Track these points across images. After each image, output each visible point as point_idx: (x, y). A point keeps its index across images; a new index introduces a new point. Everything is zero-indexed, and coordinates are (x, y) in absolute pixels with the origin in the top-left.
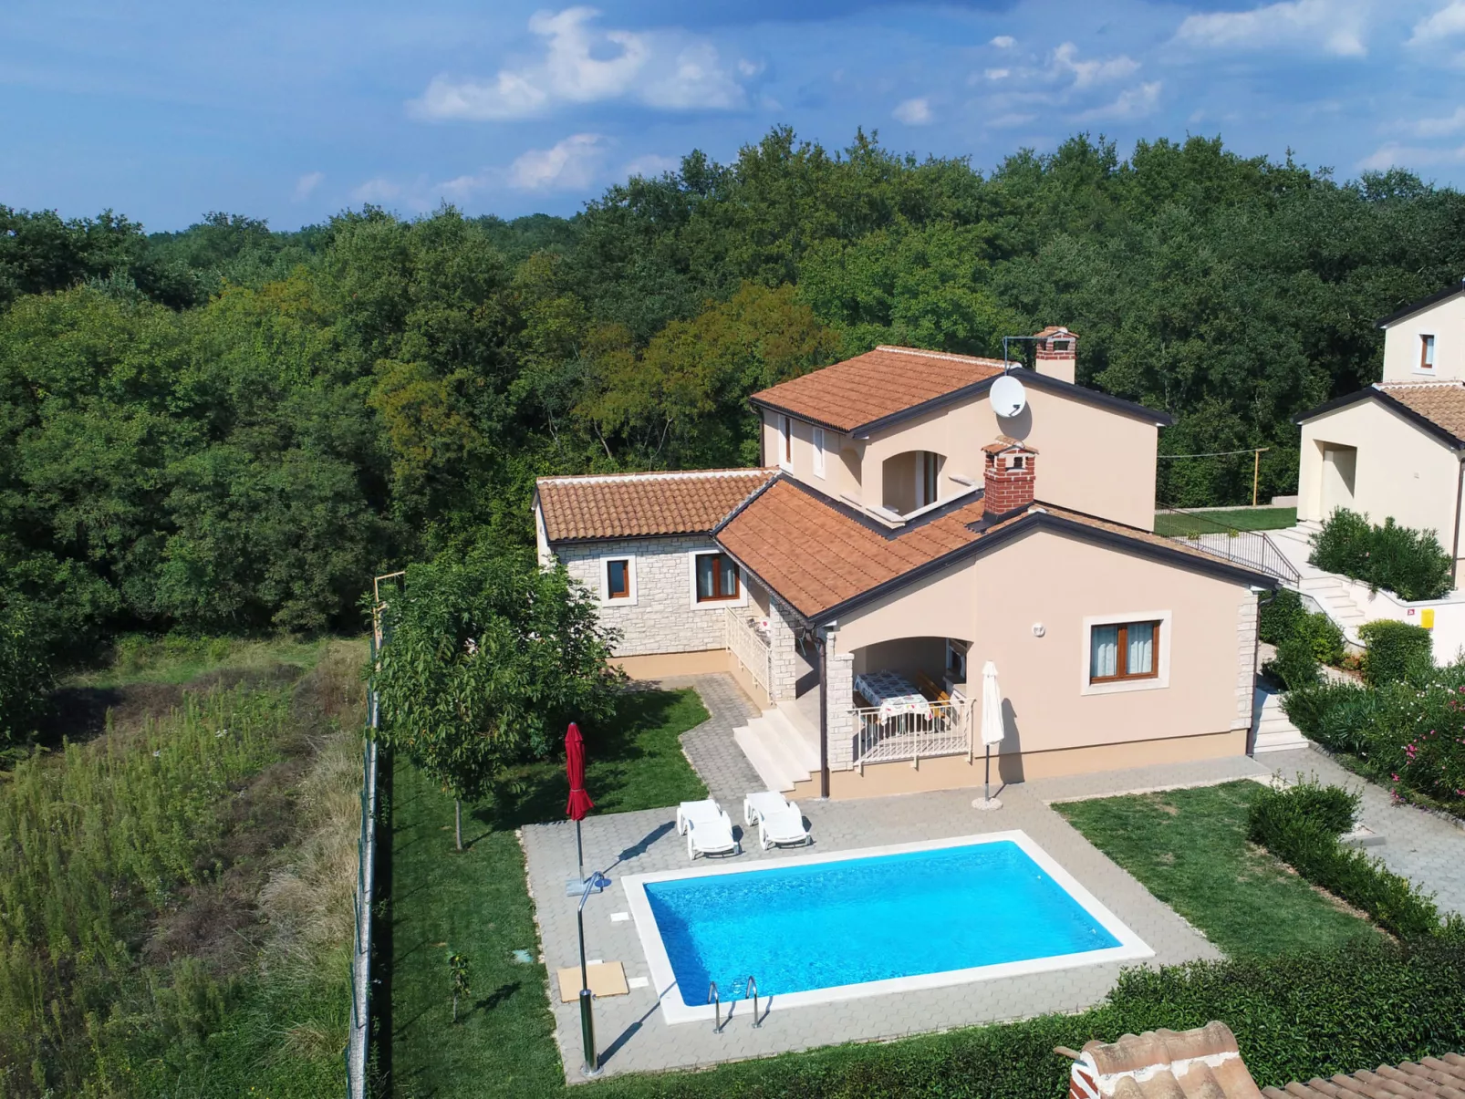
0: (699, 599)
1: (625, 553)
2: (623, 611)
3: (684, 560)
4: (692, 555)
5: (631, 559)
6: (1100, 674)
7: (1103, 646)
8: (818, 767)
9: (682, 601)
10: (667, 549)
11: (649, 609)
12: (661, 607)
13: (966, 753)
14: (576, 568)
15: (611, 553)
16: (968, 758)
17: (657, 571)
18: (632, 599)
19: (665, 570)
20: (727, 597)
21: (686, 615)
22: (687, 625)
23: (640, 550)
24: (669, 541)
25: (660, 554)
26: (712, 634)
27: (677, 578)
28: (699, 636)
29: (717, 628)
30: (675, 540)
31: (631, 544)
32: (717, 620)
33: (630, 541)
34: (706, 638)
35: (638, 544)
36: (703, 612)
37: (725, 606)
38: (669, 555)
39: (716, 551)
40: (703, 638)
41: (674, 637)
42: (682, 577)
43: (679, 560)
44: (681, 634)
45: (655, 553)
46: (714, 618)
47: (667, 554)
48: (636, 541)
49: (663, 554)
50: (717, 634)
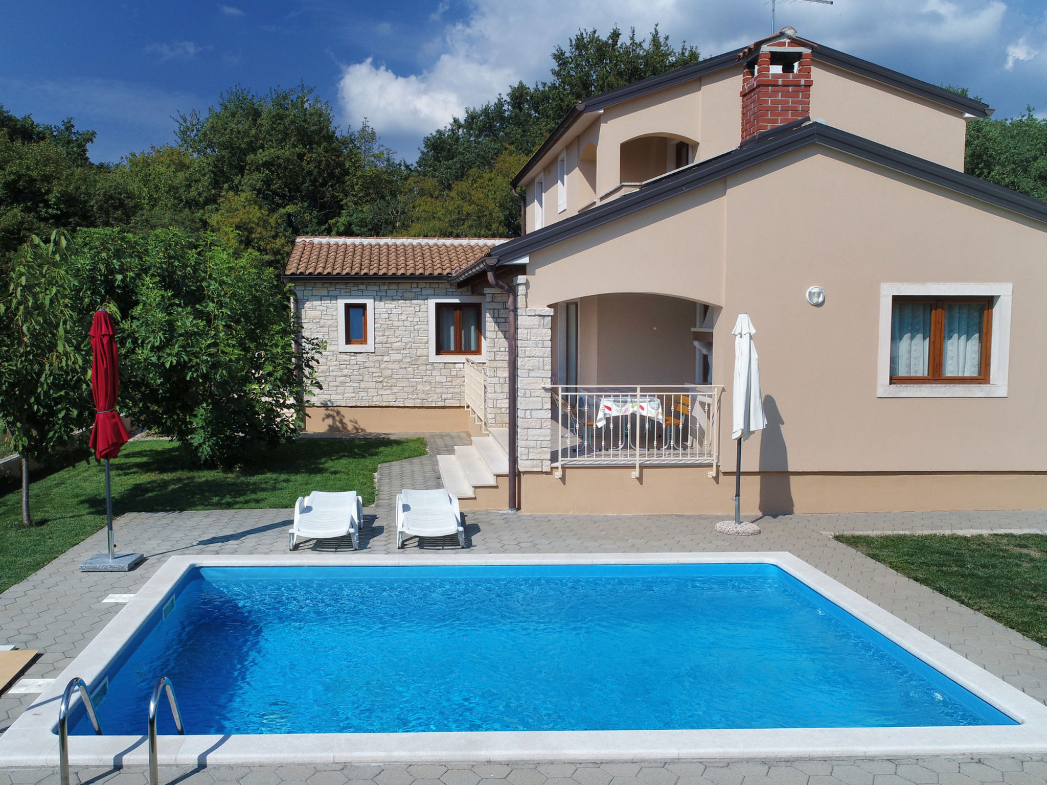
0: (439, 351)
1: (363, 296)
2: (360, 358)
3: (424, 308)
4: (432, 303)
5: (369, 303)
6: (902, 372)
7: (907, 336)
8: (505, 468)
9: (420, 352)
10: (407, 295)
11: (386, 358)
12: (399, 357)
13: (710, 466)
14: (314, 309)
15: (350, 296)
16: (712, 473)
17: (395, 318)
18: (369, 346)
19: (403, 317)
20: (468, 352)
21: (424, 368)
22: (425, 379)
23: (378, 294)
24: (408, 286)
25: (399, 300)
26: (451, 390)
27: (416, 327)
28: (437, 391)
29: (456, 384)
30: (414, 285)
31: (369, 288)
32: (456, 376)
33: (369, 284)
34: (444, 393)
35: (377, 288)
36: (442, 366)
37: (464, 363)
38: (408, 301)
39: (457, 301)
40: (442, 393)
41: (412, 390)
42: (421, 326)
43: (417, 309)
44: (419, 387)
45: (394, 298)
46: (454, 373)
47: (406, 300)
48: (375, 284)
49: (402, 300)
50: (456, 390)
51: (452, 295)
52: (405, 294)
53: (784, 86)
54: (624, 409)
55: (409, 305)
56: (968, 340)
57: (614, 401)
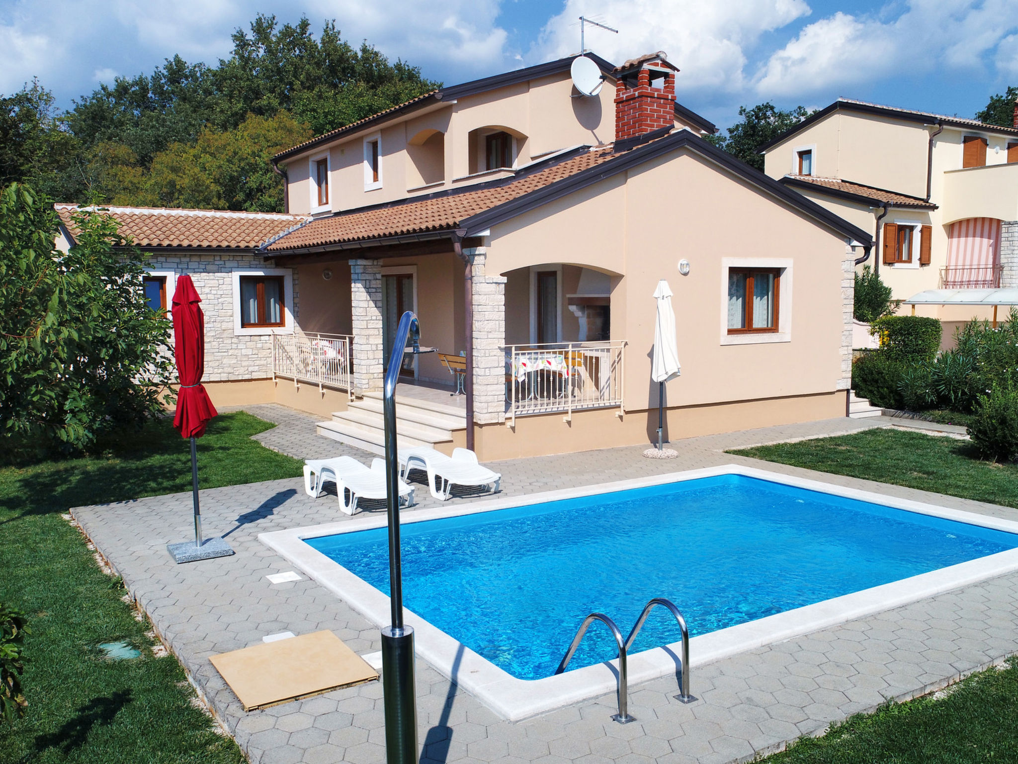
0: (244, 324)
1: (162, 268)
3: (227, 280)
4: (236, 276)
5: (168, 275)
6: (732, 326)
9: (225, 325)
10: (209, 267)
13: (618, 407)
15: (150, 268)
16: (619, 413)
19: (207, 290)
20: (272, 324)
21: (229, 341)
22: (231, 352)
23: (179, 266)
24: (211, 259)
25: (201, 272)
26: (258, 363)
27: (220, 300)
28: (244, 364)
29: (262, 356)
30: (218, 258)
31: (169, 260)
32: (262, 348)
33: (169, 256)
34: (250, 366)
35: (177, 260)
36: (248, 338)
37: (270, 335)
38: (211, 274)
39: (261, 273)
40: (248, 366)
41: (217, 364)
42: (226, 299)
43: (221, 282)
44: (225, 361)
45: (196, 270)
46: (259, 345)
47: (209, 273)
48: (175, 256)
49: (204, 272)
50: (262, 362)
51: (256, 268)
52: (207, 267)
53: (658, 98)
54: (536, 365)
55: (212, 277)
56: (761, 299)
57: (529, 359)
